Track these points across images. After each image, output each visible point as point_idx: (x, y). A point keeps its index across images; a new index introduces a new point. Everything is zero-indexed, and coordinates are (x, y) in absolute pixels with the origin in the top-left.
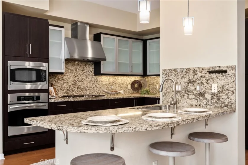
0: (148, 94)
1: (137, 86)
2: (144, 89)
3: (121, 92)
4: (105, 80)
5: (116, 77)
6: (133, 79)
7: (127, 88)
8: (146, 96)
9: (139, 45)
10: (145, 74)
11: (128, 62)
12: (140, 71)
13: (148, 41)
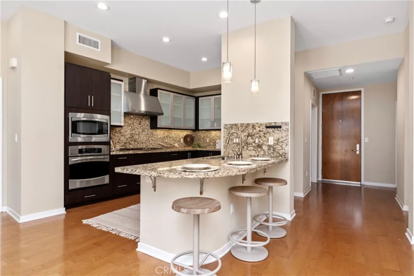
0: (200, 147)
1: (188, 140)
2: (195, 142)
3: (176, 145)
4: (160, 133)
5: (170, 131)
6: (185, 133)
7: (180, 141)
8: (199, 149)
9: (192, 102)
10: (197, 129)
11: (182, 117)
12: (192, 125)
13: (200, 98)
